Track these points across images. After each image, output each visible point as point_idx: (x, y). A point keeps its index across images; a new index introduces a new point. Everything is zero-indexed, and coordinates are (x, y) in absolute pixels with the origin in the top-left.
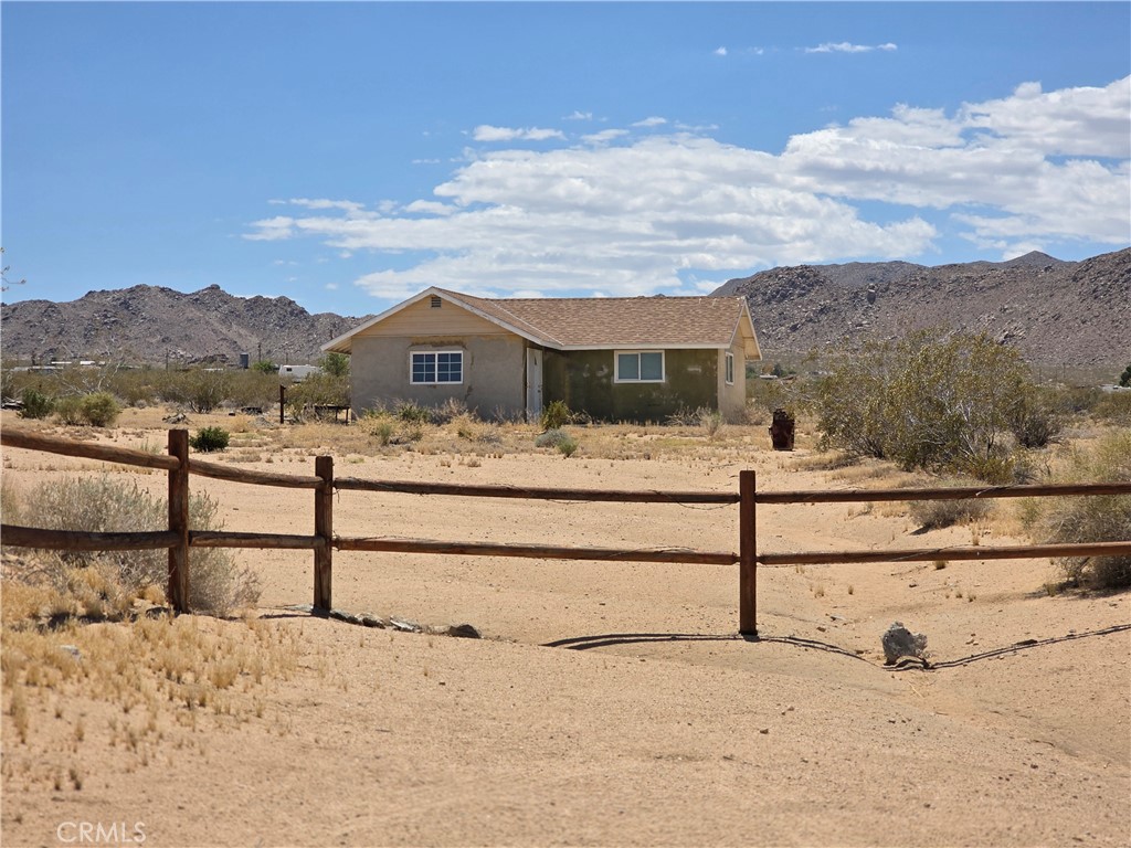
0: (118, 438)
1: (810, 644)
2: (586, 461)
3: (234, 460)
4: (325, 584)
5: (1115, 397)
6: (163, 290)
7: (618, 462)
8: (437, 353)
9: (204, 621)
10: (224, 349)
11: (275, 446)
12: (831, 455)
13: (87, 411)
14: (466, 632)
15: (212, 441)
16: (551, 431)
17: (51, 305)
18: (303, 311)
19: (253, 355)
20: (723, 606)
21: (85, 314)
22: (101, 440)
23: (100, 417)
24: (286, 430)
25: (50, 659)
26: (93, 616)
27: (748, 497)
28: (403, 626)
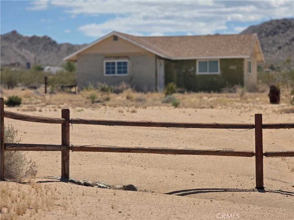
1: (288, 193)
2: (184, 109)
3: (24, 110)
4: (66, 167)
7: (199, 110)
8: (116, 61)
9: (12, 184)
10: (19, 60)
11: (43, 104)
14: (131, 188)
15: (14, 102)
16: (168, 96)
18: (55, 42)
19: (32, 63)
20: (248, 175)
24: (48, 97)
27: (259, 126)
28: (102, 185)
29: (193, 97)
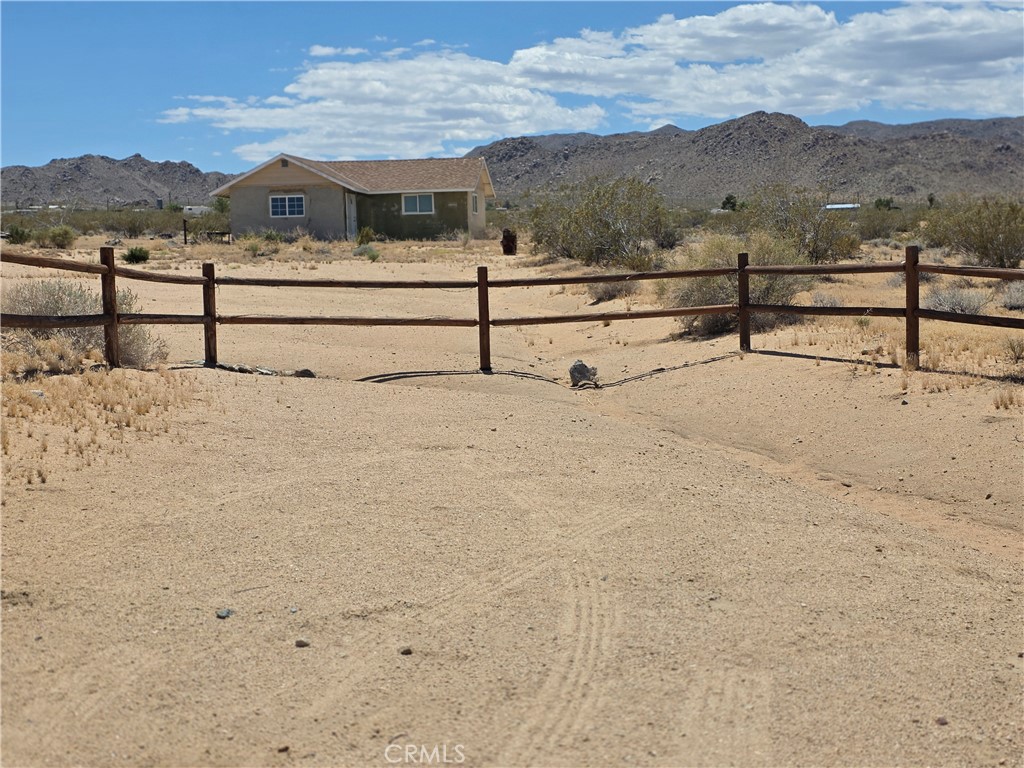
0: (77, 256)
1: (524, 375)
2: (385, 264)
3: (153, 268)
4: (212, 346)
5: (718, 216)
6: (103, 158)
7: (406, 264)
8: (287, 197)
9: (130, 372)
10: (146, 196)
11: (181, 259)
12: (539, 257)
13: (54, 239)
14: (307, 374)
15: (137, 257)
16: (362, 246)
17: (27, 169)
18: (198, 171)
19: (165, 199)
20: (471, 353)
21: (52, 174)
22: (64, 257)
23: (63, 242)
24: (188, 249)
25: (24, 400)
26: (54, 371)
27: (483, 283)
28: (265, 372)
29: (398, 247)
